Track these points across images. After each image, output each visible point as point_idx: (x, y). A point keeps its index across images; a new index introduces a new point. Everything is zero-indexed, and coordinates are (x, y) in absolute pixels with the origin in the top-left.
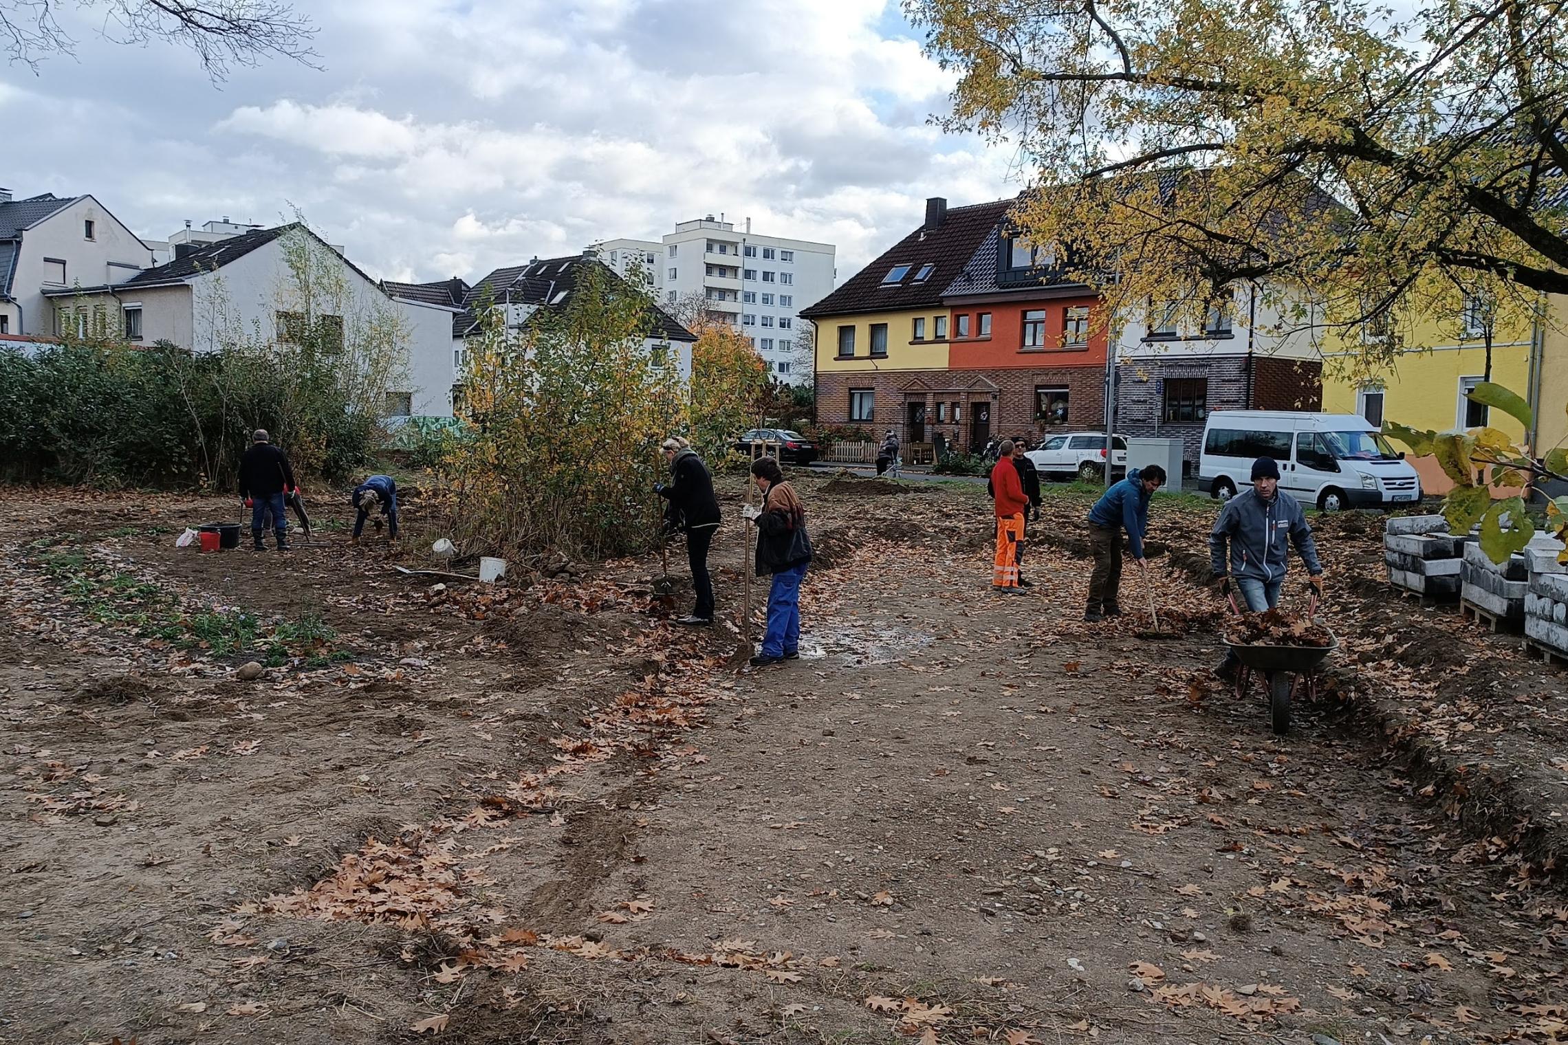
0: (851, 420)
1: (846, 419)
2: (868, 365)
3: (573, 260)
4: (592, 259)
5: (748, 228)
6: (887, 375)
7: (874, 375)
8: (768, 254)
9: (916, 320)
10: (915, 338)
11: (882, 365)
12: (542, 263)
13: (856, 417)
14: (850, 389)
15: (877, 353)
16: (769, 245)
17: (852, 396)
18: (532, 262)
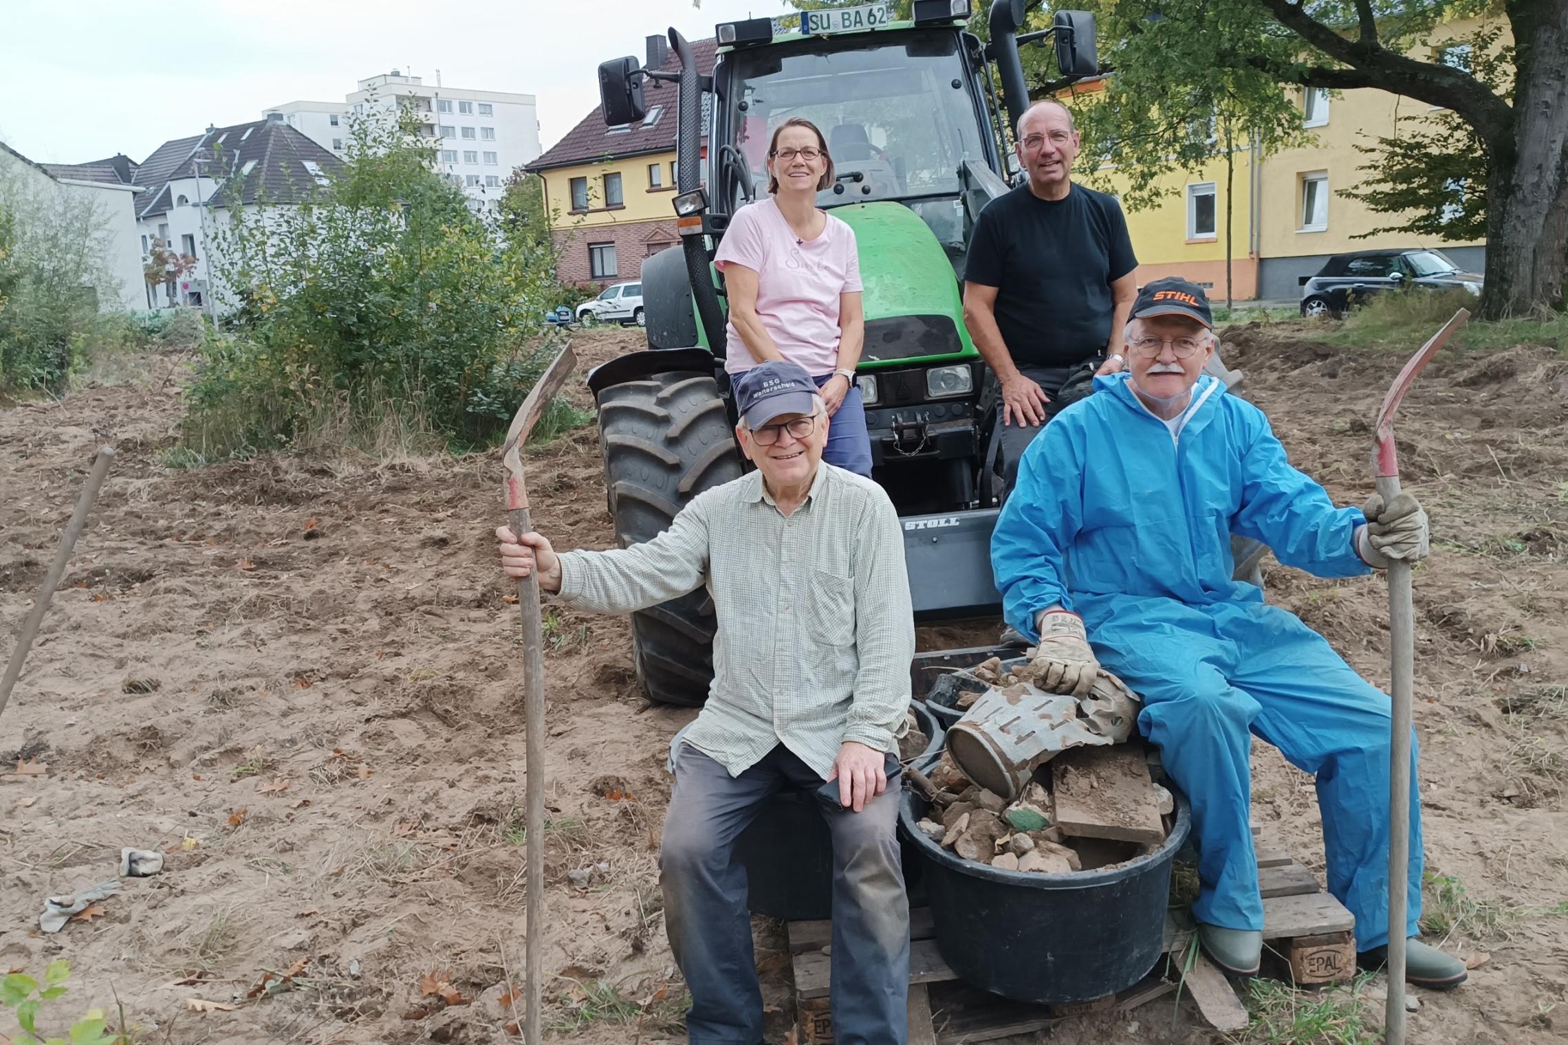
0: (593, 277)
1: (589, 276)
2: (605, 218)
3: (257, 126)
4: (279, 122)
5: (439, 81)
6: (626, 226)
7: (611, 228)
8: (464, 107)
9: (650, 166)
10: (652, 185)
11: (620, 216)
12: (219, 132)
13: (598, 272)
14: (589, 244)
15: (612, 205)
16: (466, 98)
17: (591, 251)
18: (208, 130)
